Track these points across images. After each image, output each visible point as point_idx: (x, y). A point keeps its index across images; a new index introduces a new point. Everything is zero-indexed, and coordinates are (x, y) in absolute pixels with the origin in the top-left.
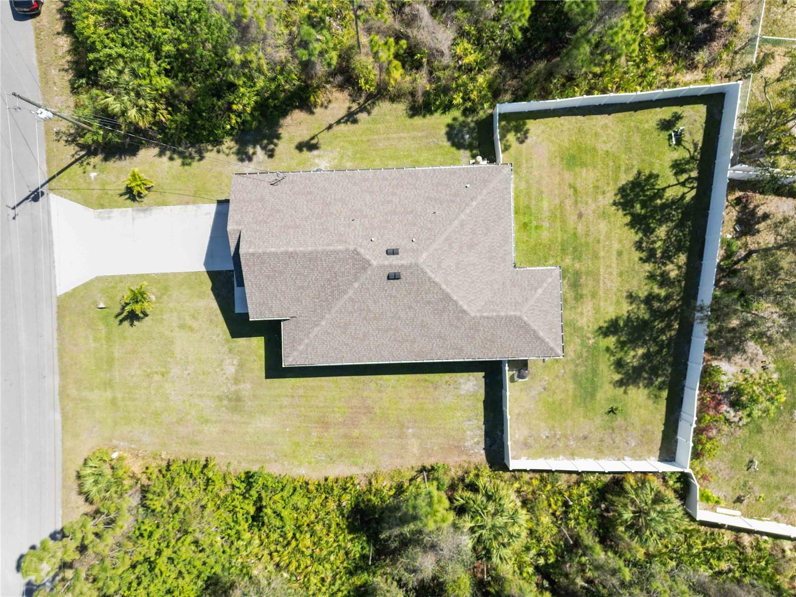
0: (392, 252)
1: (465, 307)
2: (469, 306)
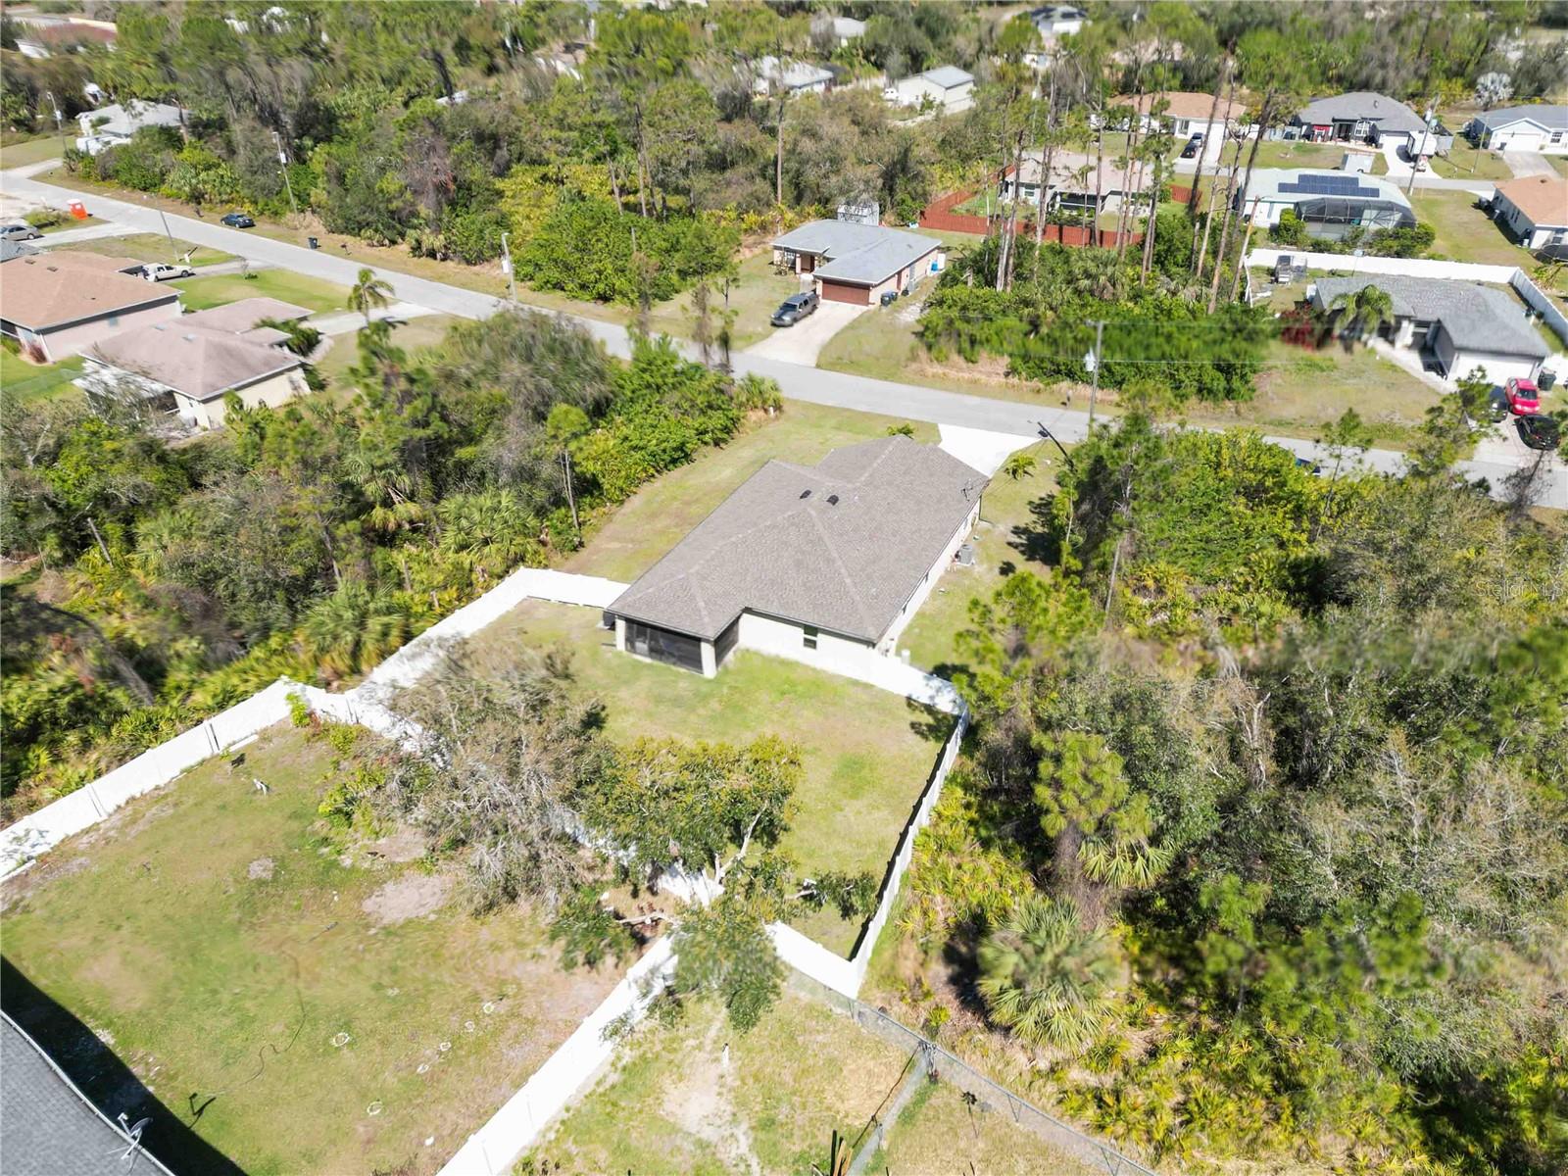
0: (833, 499)
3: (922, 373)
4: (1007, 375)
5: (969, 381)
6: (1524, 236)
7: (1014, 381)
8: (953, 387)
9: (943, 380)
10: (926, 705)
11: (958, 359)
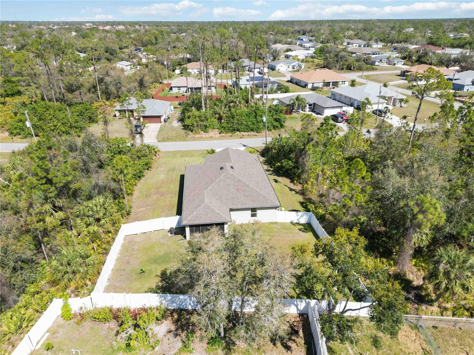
0: (232, 167)
1: (209, 188)
3: (194, 138)
4: (220, 133)
5: (210, 137)
6: (305, 86)
7: (223, 134)
8: (206, 139)
9: (201, 139)
10: (297, 223)
11: (202, 132)
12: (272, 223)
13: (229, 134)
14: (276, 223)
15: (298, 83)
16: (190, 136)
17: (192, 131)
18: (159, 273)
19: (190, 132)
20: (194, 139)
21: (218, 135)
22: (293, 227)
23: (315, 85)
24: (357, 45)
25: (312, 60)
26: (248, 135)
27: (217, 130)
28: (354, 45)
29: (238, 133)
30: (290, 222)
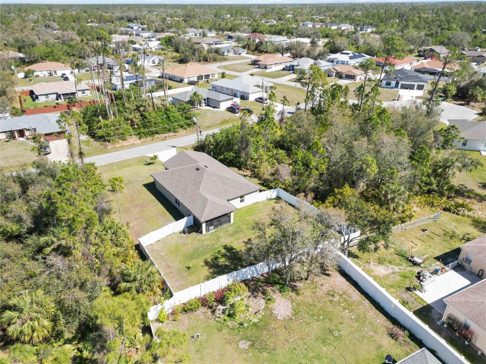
0: (206, 166)
2: (202, 189)
4: (140, 139)
5: (131, 144)
6: (181, 81)
7: (143, 140)
8: (129, 147)
9: (123, 147)
10: (270, 199)
11: (121, 141)
12: (255, 204)
13: (149, 138)
14: (258, 203)
15: (172, 78)
16: (110, 147)
17: (109, 142)
18: (203, 264)
19: (107, 143)
20: (116, 149)
21: (139, 141)
22: (270, 202)
23: (191, 79)
24: (193, 33)
25: (164, 52)
26: (169, 136)
27: (135, 136)
28: (190, 34)
29: (157, 135)
30: (265, 199)
